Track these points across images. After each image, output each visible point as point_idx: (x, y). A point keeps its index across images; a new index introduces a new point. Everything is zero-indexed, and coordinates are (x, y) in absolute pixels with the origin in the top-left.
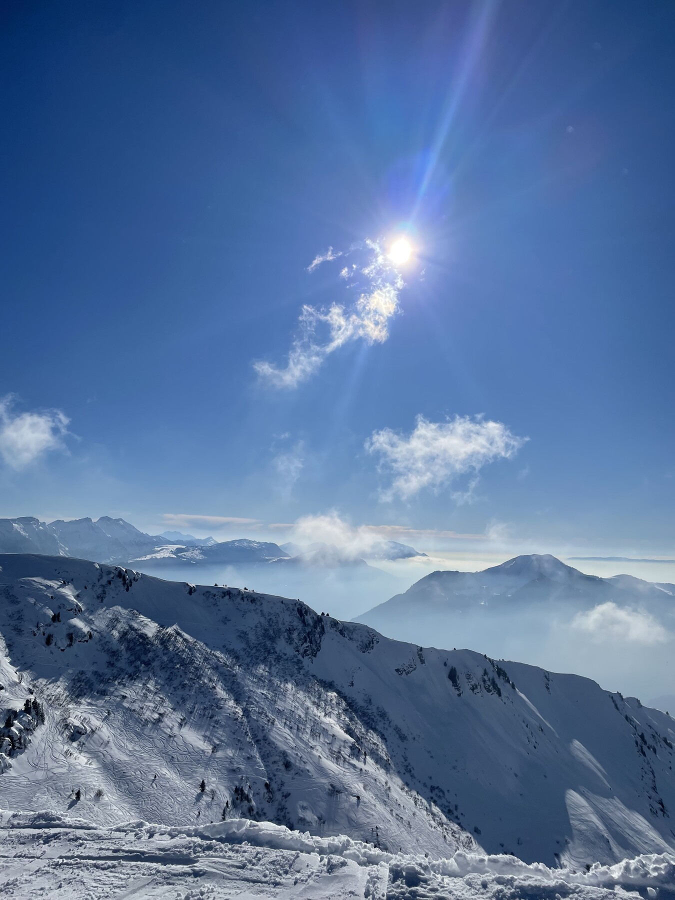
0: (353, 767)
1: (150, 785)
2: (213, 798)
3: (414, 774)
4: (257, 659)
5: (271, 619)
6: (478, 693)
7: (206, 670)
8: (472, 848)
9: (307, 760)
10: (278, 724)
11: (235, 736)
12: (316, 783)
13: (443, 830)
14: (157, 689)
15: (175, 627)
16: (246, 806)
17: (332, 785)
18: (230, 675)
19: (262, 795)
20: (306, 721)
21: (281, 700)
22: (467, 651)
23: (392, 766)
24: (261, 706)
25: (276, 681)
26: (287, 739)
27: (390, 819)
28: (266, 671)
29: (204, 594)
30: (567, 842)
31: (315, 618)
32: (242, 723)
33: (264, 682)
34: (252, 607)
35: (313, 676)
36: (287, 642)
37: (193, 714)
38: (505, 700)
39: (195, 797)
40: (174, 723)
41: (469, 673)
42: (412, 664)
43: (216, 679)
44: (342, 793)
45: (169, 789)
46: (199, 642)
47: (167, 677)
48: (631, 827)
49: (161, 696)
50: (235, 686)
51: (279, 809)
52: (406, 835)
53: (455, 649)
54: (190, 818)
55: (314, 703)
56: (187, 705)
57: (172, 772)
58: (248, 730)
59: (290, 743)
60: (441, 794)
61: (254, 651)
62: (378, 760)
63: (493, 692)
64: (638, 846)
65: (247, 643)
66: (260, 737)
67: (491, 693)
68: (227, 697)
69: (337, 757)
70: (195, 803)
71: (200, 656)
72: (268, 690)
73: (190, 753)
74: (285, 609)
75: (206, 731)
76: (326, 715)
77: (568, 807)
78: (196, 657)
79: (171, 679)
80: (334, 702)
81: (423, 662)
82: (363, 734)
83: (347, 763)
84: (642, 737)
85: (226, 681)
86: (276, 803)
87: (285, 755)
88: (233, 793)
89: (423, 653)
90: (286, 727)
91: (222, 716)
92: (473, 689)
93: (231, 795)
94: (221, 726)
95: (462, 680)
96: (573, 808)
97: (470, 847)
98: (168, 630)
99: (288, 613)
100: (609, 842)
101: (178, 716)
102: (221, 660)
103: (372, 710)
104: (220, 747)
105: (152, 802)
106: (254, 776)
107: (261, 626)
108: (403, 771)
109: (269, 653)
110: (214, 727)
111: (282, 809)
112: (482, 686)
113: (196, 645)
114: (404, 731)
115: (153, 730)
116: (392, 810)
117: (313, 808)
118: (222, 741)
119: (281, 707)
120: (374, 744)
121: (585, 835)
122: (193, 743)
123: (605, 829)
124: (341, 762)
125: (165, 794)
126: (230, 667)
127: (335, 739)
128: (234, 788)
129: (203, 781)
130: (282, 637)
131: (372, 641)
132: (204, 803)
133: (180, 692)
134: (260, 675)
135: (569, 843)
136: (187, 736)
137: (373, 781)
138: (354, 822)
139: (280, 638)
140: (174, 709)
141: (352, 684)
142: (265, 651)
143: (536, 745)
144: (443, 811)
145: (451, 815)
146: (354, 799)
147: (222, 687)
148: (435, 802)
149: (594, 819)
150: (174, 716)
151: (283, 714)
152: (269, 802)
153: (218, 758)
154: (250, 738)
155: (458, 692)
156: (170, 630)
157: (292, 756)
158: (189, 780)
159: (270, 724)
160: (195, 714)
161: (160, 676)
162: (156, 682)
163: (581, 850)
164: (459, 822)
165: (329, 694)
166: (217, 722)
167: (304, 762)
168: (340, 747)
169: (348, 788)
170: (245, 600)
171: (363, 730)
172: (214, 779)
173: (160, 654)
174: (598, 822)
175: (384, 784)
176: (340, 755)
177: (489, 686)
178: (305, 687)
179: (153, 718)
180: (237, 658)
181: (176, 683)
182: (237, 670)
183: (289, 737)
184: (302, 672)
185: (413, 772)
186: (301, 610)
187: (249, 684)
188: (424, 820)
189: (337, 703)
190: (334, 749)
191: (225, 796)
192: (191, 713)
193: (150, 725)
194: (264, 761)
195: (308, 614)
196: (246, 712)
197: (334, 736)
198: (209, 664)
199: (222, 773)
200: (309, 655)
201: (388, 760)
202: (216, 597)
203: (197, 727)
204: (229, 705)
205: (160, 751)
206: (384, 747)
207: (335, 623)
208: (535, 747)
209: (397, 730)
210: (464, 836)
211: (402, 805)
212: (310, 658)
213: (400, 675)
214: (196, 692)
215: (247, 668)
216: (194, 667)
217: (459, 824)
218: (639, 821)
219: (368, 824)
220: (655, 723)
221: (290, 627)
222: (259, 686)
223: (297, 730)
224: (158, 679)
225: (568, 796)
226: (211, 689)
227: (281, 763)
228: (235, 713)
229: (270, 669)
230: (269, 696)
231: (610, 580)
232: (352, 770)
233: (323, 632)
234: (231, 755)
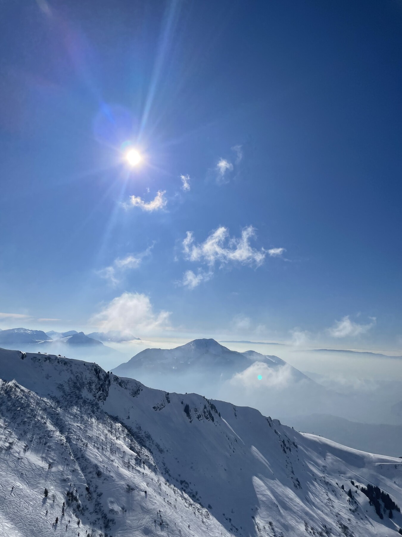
0: (138, 471)
1: (10, 494)
2: (54, 501)
3: (170, 474)
4: (71, 403)
5: (77, 376)
6: (201, 420)
7: (39, 411)
8: (210, 518)
9: (111, 469)
10: (90, 446)
11: (63, 456)
12: (118, 485)
13: (192, 508)
14: (6, 425)
15: (14, 381)
16: (75, 504)
17: (128, 485)
18: (55, 414)
19: (84, 496)
20: (107, 443)
21: (90, 430)
22: (194, 394)
23: (158, 469)
24: (78, 434)
25: (85, 417)
26: (97, 456)
27: (165, 505)
28: (79, 411)
29: (32, 359)
30: (257, 509)
31: (105, 374)
32: (66, 447)
33: (78, 418)
34: (65, 368)
35: (106, 413)
36: (88, 391)
37: (32, 442)
38: (216, 424)
39: (42, 501)
40: (20, 449)
41: (196, 408)
42: (163, 403)
43: (45, 417)
44: (135, 490)
45: (23, 497)
46: (32, 392)
47: (12, 417)
48: (287, 497)
49: (9, 430)
50: (59, 422)
51: (96, 505)
52: (175, 514)
53: (186, 393)
54: (41, 516)
55: (109, 431)
56: (28, 436)
57: (23, 484)
58: (71, 451)
59: (98, 458)
60: (186, 485)
61: (69, 397)
62: (150, 466)
63: (209, 419)
64: (292, 508)
65: (64, 392)
66: (79, 455)
67: (208, 420)
68: (55, 429)
69: (128, 466)
70: (42, 505)
71: (33, 401)
72: (81, 423)
73: (34, 470)
74: (87, 369)
75: (42, 454)
76: (117, 438)
77: (255, 487)
78: (31, 402)
79: (15, 418)
80: (120, 430)
81: (169, 402)
82: (139, 450)
83: (134, 470)
84: (283, 442)
85: (52, 418)
86: (94, 500)
87: (97, 467)
88: (66, 496)
89: (169, 396)
90: (95, 447)
91: (53, 442)
92: (198, 418)
93: (65, 498)
94: (53, 450)
95: (192, 412)
96: (257, 487)
97: (209, 517)
98: (9, 384)
99: (88, 371)
100: (278, 506)
101: (22, 444)
102: (48, 404)
103: (142, 434)
104: (53, 464)
105: (14, 506)
106: (78, 483)
107: (72, 380)
108: (164, 472)
109: (79, 398)
110: (48, 450)
111: (98, 504)
112: (204, 416)
113: (30, 394)
114: (162, 447)
115: (6, 455)
116: (164, 499)
117: (118, 501)
118: (54, 460)
119: (90, 434)
120: (147, 456)
121: (266, 504)
122: (35, 463)
123: (275, 499)
124: (131, 469)
125: (21, 500)
126: (55, 409)
127: (125, 454)
128: (66, 492)
129: (46, 490)
130: (85, 388)
131: (139, 390)
132: (49, 505)
133: (22, 427)
134: (75, 413)
135: (258, 509)
136: (30, 457)
137: (151, 480)
138: (145, 508)
139: (84, 388)
140: (19, 439)
141: (129, 418)
142: (76, 397)
143: (234, 450)
144: (190, 496)
145: (194, 498)
146: (143, 494)
147: (50, 422)
148: (184, 491)
149: (268, 493)
150: (20, 444)
151: (92, 440)
152: (89, 500)
153: (53, 472)
154: (72, 457)
155: (190, 420)
156: (11, 384)
157: (101, 468)
158: (35, 489)
159: (85, 446)
160: (34, 442)
161: (7, 416)
162: (5, 421)
163: (264, 513)
164: (199, 502)
165: (117, 424)
166: (49, 447)
167: (109, 471)
168: (129, 459)
169: (138, 486)
170: (60, 363)
171: (139, 447)
172: (52, 487)
173: (6, 400)
174: (271, 495)
175: (157, 481)
176: (130, 465)
177: (207, 415)
178: (102, 421)
179: (5, 446)
180: (58, 402)
181: (19, 420)
182: (59, 411)
183: (98, 455)
184: (99, 410)
185: (169, 473)
186: (96, 370)
187: (68, 420)
188: (182, 503)
189: (122, 430)
190: (125, 461)
191: (61, 499)
192: (31, 441)
193: (4, 452)
194: (83, 472)
195: (101, 372)
196: (68, 439)
197: (124, 452)
198: (40, 406)
199: (57, 483)
200: (101, 399)
201: (155, 465)
202: (40, 361)
203: (36, 451)
204: (56, 434)
205: (13, 470)
206: (152, 457)
207: (116, 378)
208: (233, 452)
209: (158, 446)
210: (204, 511)
211: (169, 495)
212: (102, 401)
213: (156, 410)
214: (33, 427)
215: (66, 409)
216: (30, 409)
217: (200, 504)
218: (289, 492)
219: (154, 509)
220: (288, 434)
221: (90, 381)
222: (75, 421)
223: (102, 450)
224: (5, 418)
225: (254, 480)
226: (43, 424)
227: (94, 473)
228: (61, 440)
229: (80, 409)
230: (82, 428)
231: (244, 353)
232: (138, 474)
233: (109, 384)
234: (62, 469)
